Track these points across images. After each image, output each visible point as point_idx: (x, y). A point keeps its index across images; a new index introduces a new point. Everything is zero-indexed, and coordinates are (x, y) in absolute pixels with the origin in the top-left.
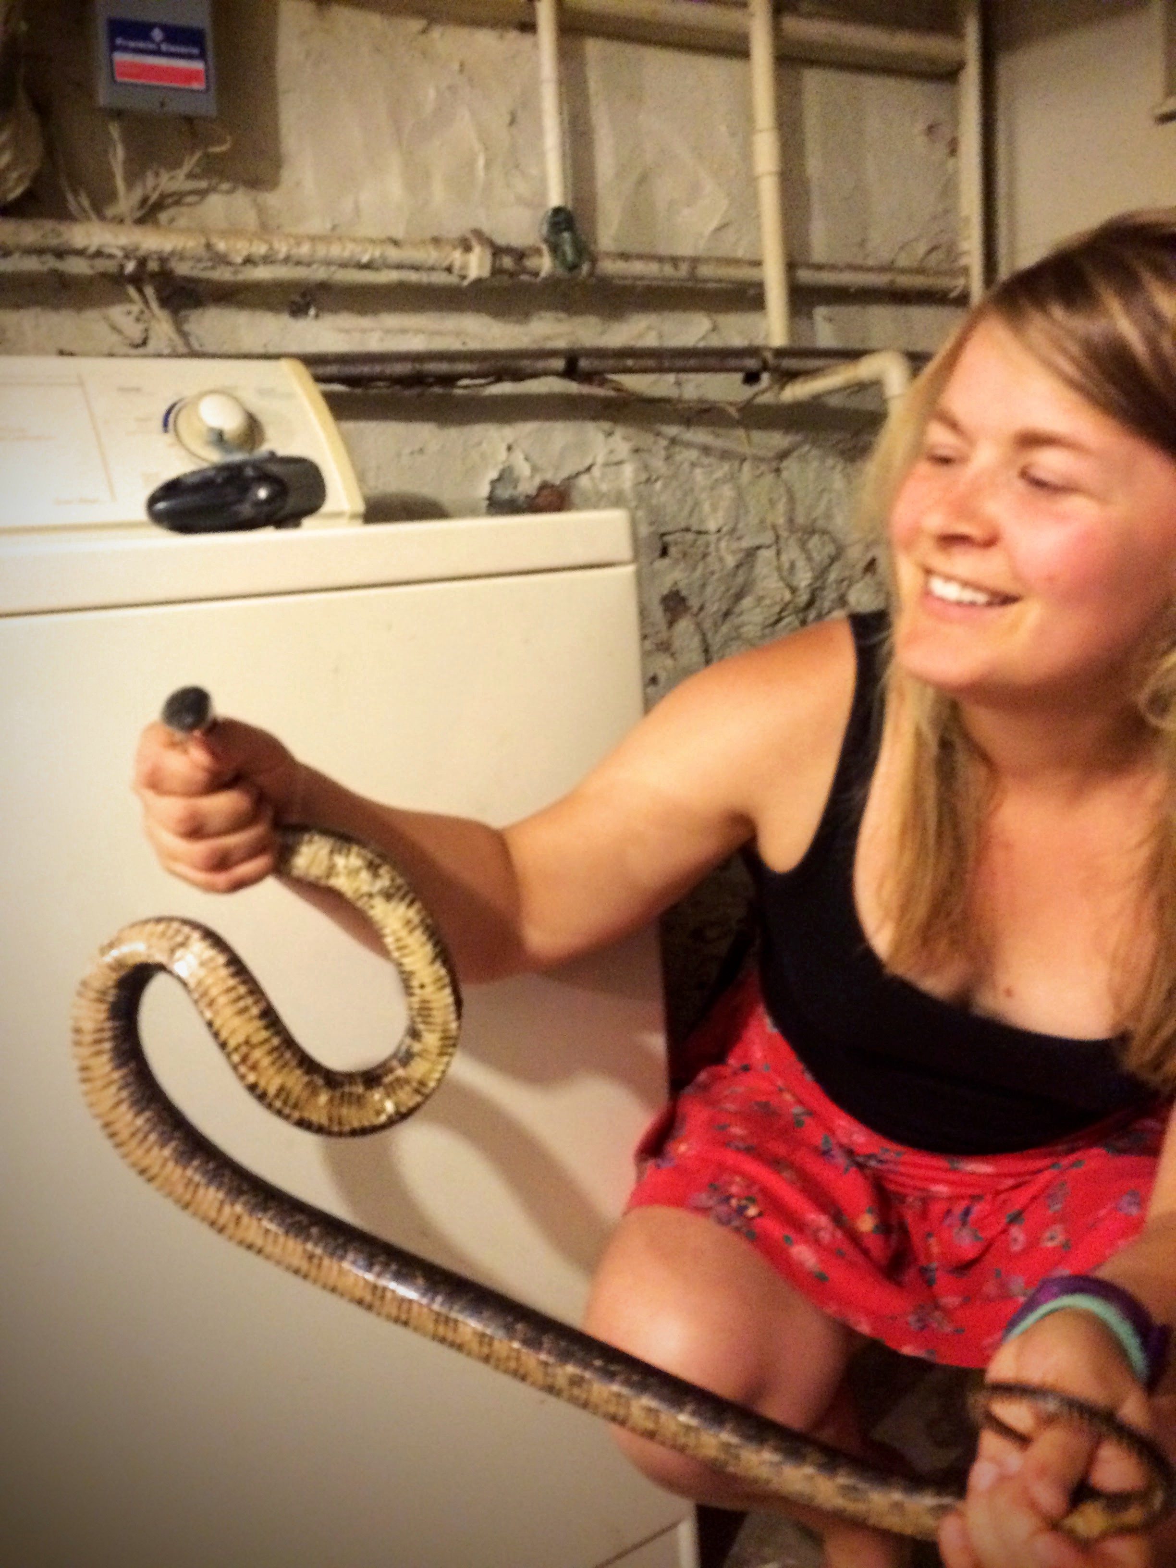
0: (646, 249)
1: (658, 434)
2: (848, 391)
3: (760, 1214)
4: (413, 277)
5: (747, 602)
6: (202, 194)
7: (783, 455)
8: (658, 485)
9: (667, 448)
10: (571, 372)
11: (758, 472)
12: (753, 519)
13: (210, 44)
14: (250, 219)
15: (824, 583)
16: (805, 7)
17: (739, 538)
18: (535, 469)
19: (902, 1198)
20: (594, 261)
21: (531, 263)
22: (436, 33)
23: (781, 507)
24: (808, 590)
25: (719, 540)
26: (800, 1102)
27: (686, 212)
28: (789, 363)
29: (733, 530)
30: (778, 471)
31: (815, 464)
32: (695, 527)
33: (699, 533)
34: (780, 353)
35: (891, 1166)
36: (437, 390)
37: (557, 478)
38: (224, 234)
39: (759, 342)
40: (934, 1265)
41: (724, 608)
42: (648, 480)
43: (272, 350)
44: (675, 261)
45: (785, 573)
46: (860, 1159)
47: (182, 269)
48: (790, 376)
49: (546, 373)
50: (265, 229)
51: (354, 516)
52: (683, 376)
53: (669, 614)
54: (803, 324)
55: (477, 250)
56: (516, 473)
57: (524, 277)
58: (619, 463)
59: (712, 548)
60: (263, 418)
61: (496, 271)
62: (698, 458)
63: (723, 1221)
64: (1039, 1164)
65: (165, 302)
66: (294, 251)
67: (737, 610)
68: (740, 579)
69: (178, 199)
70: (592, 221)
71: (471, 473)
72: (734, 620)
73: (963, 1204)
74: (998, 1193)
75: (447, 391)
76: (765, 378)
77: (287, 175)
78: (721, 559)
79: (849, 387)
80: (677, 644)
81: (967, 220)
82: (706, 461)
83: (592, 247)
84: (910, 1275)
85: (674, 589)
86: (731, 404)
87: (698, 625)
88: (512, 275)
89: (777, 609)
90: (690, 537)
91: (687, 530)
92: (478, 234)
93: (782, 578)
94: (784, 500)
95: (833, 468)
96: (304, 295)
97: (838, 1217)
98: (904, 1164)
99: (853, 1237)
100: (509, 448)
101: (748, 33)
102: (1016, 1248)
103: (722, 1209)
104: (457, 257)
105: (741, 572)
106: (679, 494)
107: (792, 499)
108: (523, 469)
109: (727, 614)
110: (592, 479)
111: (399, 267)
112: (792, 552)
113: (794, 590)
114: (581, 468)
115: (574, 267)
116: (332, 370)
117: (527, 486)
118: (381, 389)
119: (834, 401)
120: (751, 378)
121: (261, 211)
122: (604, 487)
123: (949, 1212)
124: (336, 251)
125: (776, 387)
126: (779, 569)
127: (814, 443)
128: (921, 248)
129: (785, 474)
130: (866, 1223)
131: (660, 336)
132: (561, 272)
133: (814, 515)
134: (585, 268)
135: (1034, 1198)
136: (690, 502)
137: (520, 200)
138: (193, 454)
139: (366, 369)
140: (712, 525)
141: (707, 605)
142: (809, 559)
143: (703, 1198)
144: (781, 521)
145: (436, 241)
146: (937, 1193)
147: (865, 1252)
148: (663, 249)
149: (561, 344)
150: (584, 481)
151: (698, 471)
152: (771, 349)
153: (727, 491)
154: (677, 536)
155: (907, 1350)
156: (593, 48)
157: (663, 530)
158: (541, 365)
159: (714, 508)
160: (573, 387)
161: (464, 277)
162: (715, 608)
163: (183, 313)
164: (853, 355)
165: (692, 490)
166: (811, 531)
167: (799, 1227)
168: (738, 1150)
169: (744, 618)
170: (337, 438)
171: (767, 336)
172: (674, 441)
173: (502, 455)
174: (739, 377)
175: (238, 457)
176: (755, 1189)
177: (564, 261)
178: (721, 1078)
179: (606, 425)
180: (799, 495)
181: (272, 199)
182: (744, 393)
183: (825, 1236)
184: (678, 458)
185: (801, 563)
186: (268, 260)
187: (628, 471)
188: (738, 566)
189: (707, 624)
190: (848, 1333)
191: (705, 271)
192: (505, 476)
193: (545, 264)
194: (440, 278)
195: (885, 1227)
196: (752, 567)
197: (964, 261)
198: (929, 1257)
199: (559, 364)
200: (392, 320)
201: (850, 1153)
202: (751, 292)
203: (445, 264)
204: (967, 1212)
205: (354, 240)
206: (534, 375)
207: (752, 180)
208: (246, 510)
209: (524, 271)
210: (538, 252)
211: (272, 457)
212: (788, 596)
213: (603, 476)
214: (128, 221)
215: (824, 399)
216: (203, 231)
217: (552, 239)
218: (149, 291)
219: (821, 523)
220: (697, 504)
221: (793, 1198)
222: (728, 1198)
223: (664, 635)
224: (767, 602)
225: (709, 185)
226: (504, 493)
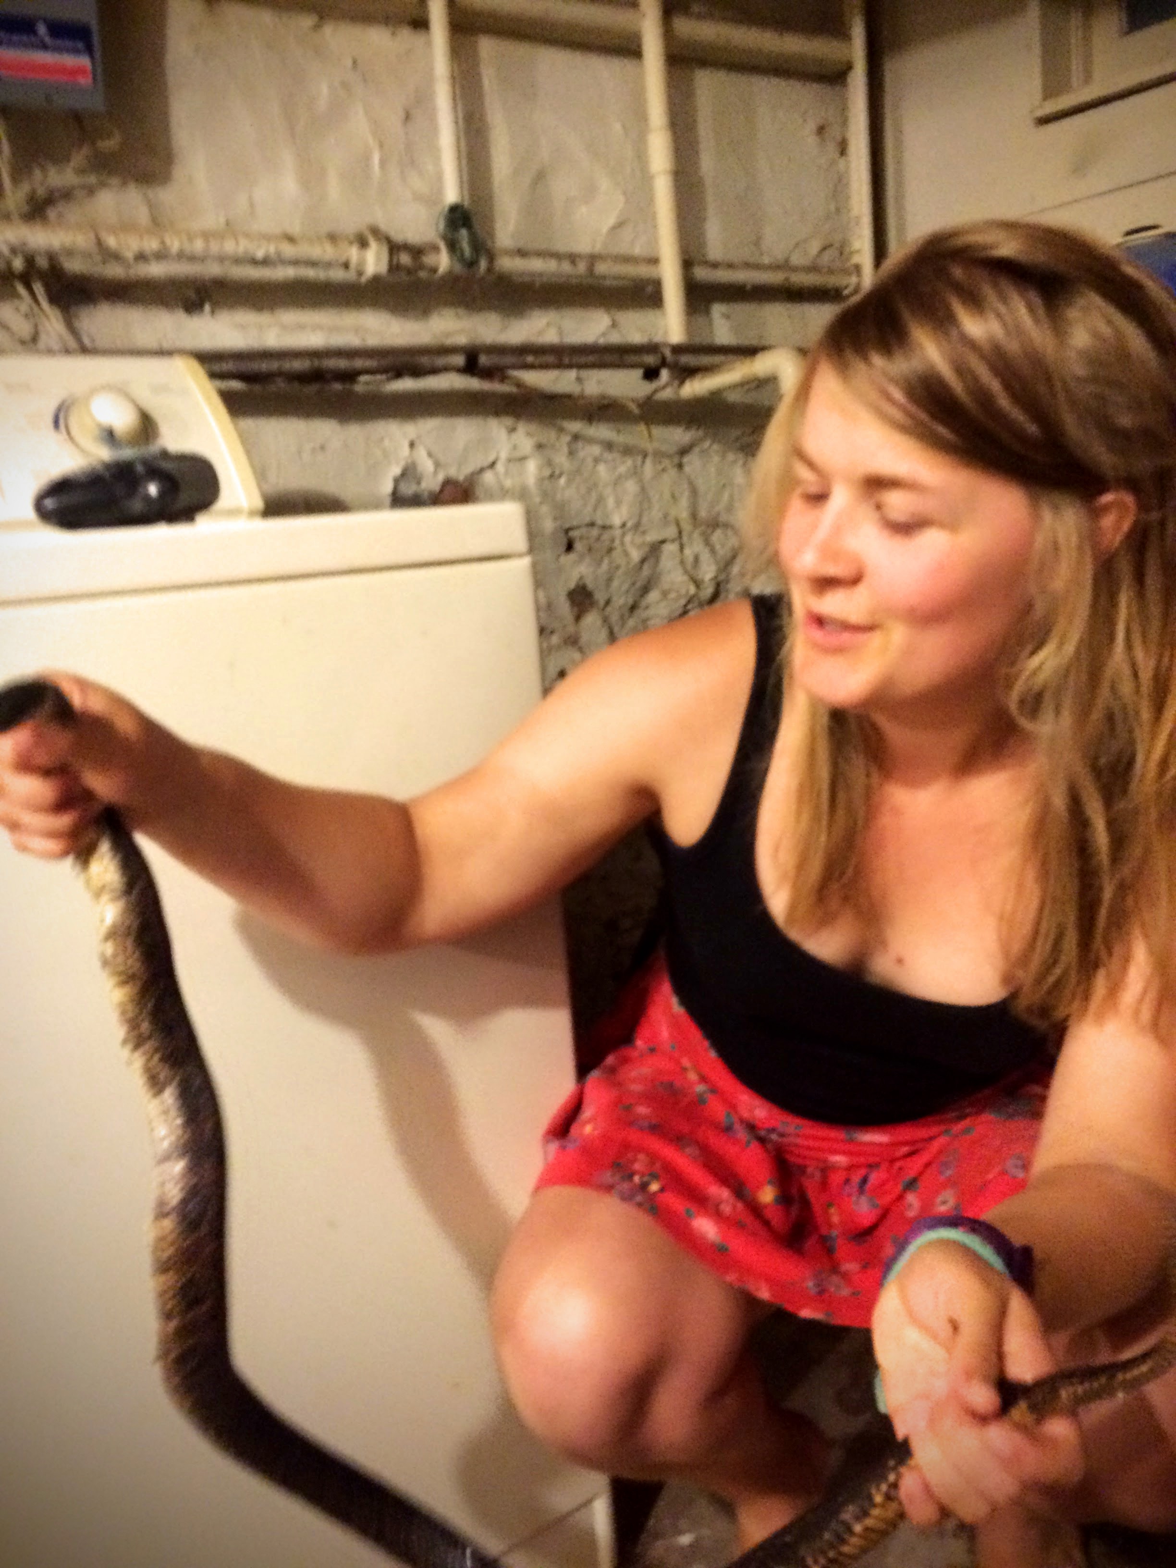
0: (543, 246)
1: (561, 430)
2: (746, 387)
3: (662, 1190)
4: (310, 273)
5: (653, 596)
6: (91, 191)
7: (684, 451)
8: (562, 481)
9: (569, 444)
10: (471, 367)
11: (660, 468)
12: (656, 513)
13: (96, 40)
14: (143, 215)
15: (728, 576)
16: (696, 8)
17: (644, 533)
18: (437, 465)
19: (802, 1169)
20: (491, 258)
21: (429, 260)
22: (328, 30)
23: (684, 502)
24: (713, 584)
25: (624, 535)
26: (703, 1079)
27: (584, 209)
28: (686, 359)
29: (637, 526)
30: (680, 466)
31: (716, 459)
32: (599, 522)
33: (604, 527)
34: (677, 350)
35: (791, 1139)
36: (337, 386)
37: (459, 474)
38: (113, 230)
39: (658, 338)
40: (834, 1233)
41: (630, 601)
42: (552, 476)
43: (166, 345)
44: (573, 258)
45: (689, 567)
46: (763, 1133)
47: (74, 266)
48: (686, 373)
49: (446, 369)
50: (157, 224)
51: (252, 514)
52: (585, 373)
53: (576, 609)
54: (701, 320)
55: (374, 245)
56: (420, 469)
57: (423, 274)
58: (523, 459)
59: (617, 542)
60: (156, 415)
61: (394, 268)
62: (601, 455)
63: (626, 1198)
64: (934, 1130)
65: (54, 300)
66: (188, 248)
67: (643, 603)
68: (646, 571)
69: (67, 195)
70: (489, 219)
71: (374, 471)
72: (641, 613)
73: (863, 1171)
74: (892, 1161)
75: (347, 386)
76: (665, 374)
77: (179, 172)
78: (626, 554)
79: (748, 383)
80: (585, 638)
81: (858, 219)
82: (608, 456)
83: (489, 243)
84: (810, 1243)
85: (581, 583)
86: (633, 400)
87: (605, 620)
88: (409, 271)
89: (683, 602)
90: (595, 532)
91: (592, 524)
92: (375, 232)
93: (686, 572)
94: (687, 494)
95: (735, 462)
96: (198, 291)
97: (739, 1189)
98: (807, 1137)
99: (755, 1209)
100: (412, 445)
101: (640, 32)
102: (911, 1214)
103: (626, 1186)
104: (353, 253)
105: (646, 566)
106: (583, 490)
107: (694, 492)
108: (426, 465)
109: (633, 608)
110: (497, 474)
111: (296, 262)
112: (695, 547)
113: (698, 584)
114: (486, 464)
115: (472, 264)
116: (228, 366)
117: (431, 482)
118: (281, 384)
119: (733, 397)
120: (651, 374)
121: (151, 206)
122: (508, 483)
123: (847, 1181)
124: (230, 247)
125: (676, 383)
126: (682, 562)
127: (715, 439)
128: (814, 247)
129: (687, 469)
130: (767, 1195)
131: (560, 332)
132: (458, 268)
133: (717, 509)
134: (483, 264)
135: (928, 1165)
136: (594, 495)
137: (418, 197)
138: (83, 451)
139: (264, 366)
140: (616, 520)
141: (614, 599)
142: (713, 551)
143: (608, 1177)
144: (684, 515)
145: (333, 238)
146: (837, 1162)
147: (766, 1223)
148: (561, 247)
149: (462, 340)
150: (488, 477)
151: (602, 468)
152: (670, 345)
153: (631, 486)
154: (584, 531)
155: (806, 1313)
156: (487, 46)
157: (567, 526)
158: (441, 361)
159: (618, 503)
160: (474, 384)
161: (360, 273)
162: (622, 601)
163: (73, 309)
164: (750, 351)
165: (596, 485)
166: (714, 524)
167: (700, 1200)
168: (641, 1129)
169: (651, 612)
170: (234, 435)
171: (666, 333)
172: (576, 437)
173: (405, 451)
174: (639, 373)
175: (127, 453)
176: (658, 1165)
177: (462, 259)
178: (625, 1060)
179: (509, 421)
180: (702, 487)
181: (166, 196)
182: (644, 389)
183: (726, 1209)
184: (581, 454)
185: (705, 556)
186: (161, 256)
187: (532, 467)
188: (643, 561)
189: (614, 618)
190: (749, 1301)
191: (601, 268)
192: (409, 472)
193: (443, 261)
194: (338, 275)
195: (785, 1199)
196: (657, 561)
197: (856, 259)
198: (830, 1226)
199: (459, 360)
200: (290, 316)
201: (751, 1127)
202: (650, 289)
203: (343, 259)
204: (865, 1180)
205: (247, 235)
206: (434, 371)
207: (647, 179)
208: (137, 506)
209: (421, 267)
210: (435, 249)
211: (165, 454)
212: (692, 590)
213: (507, 473)
214: (15, 216)
215: (725, 394)
216: (94, 227)
217: (449, 236)
218: (39, 288)
219: (723, 518)
220: (601, 500)
221: (696, 1174)
222: (630, 1177)
223: (571, 629)
224: (673, 595)
225: (604, 184)
226: (408, 489)
